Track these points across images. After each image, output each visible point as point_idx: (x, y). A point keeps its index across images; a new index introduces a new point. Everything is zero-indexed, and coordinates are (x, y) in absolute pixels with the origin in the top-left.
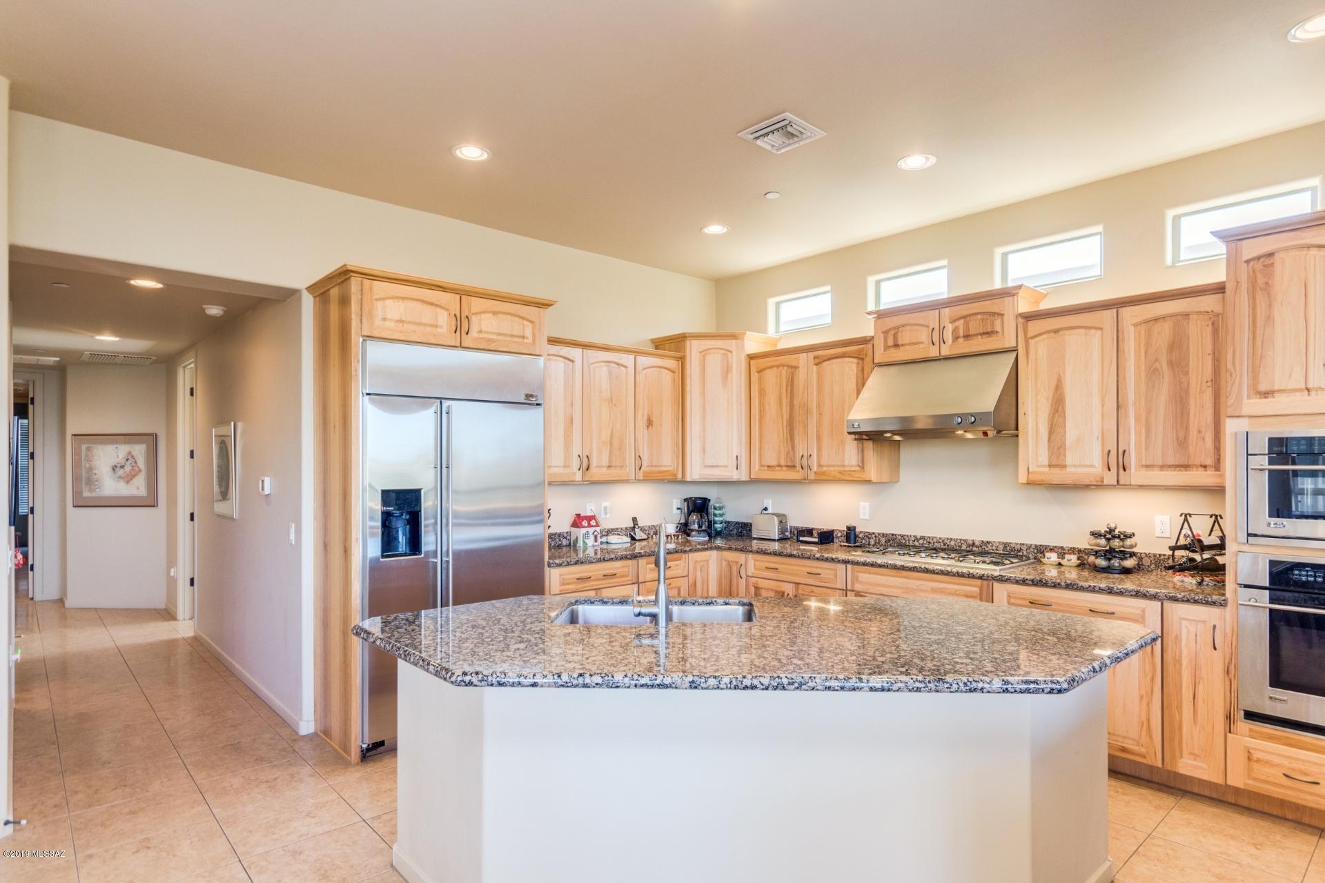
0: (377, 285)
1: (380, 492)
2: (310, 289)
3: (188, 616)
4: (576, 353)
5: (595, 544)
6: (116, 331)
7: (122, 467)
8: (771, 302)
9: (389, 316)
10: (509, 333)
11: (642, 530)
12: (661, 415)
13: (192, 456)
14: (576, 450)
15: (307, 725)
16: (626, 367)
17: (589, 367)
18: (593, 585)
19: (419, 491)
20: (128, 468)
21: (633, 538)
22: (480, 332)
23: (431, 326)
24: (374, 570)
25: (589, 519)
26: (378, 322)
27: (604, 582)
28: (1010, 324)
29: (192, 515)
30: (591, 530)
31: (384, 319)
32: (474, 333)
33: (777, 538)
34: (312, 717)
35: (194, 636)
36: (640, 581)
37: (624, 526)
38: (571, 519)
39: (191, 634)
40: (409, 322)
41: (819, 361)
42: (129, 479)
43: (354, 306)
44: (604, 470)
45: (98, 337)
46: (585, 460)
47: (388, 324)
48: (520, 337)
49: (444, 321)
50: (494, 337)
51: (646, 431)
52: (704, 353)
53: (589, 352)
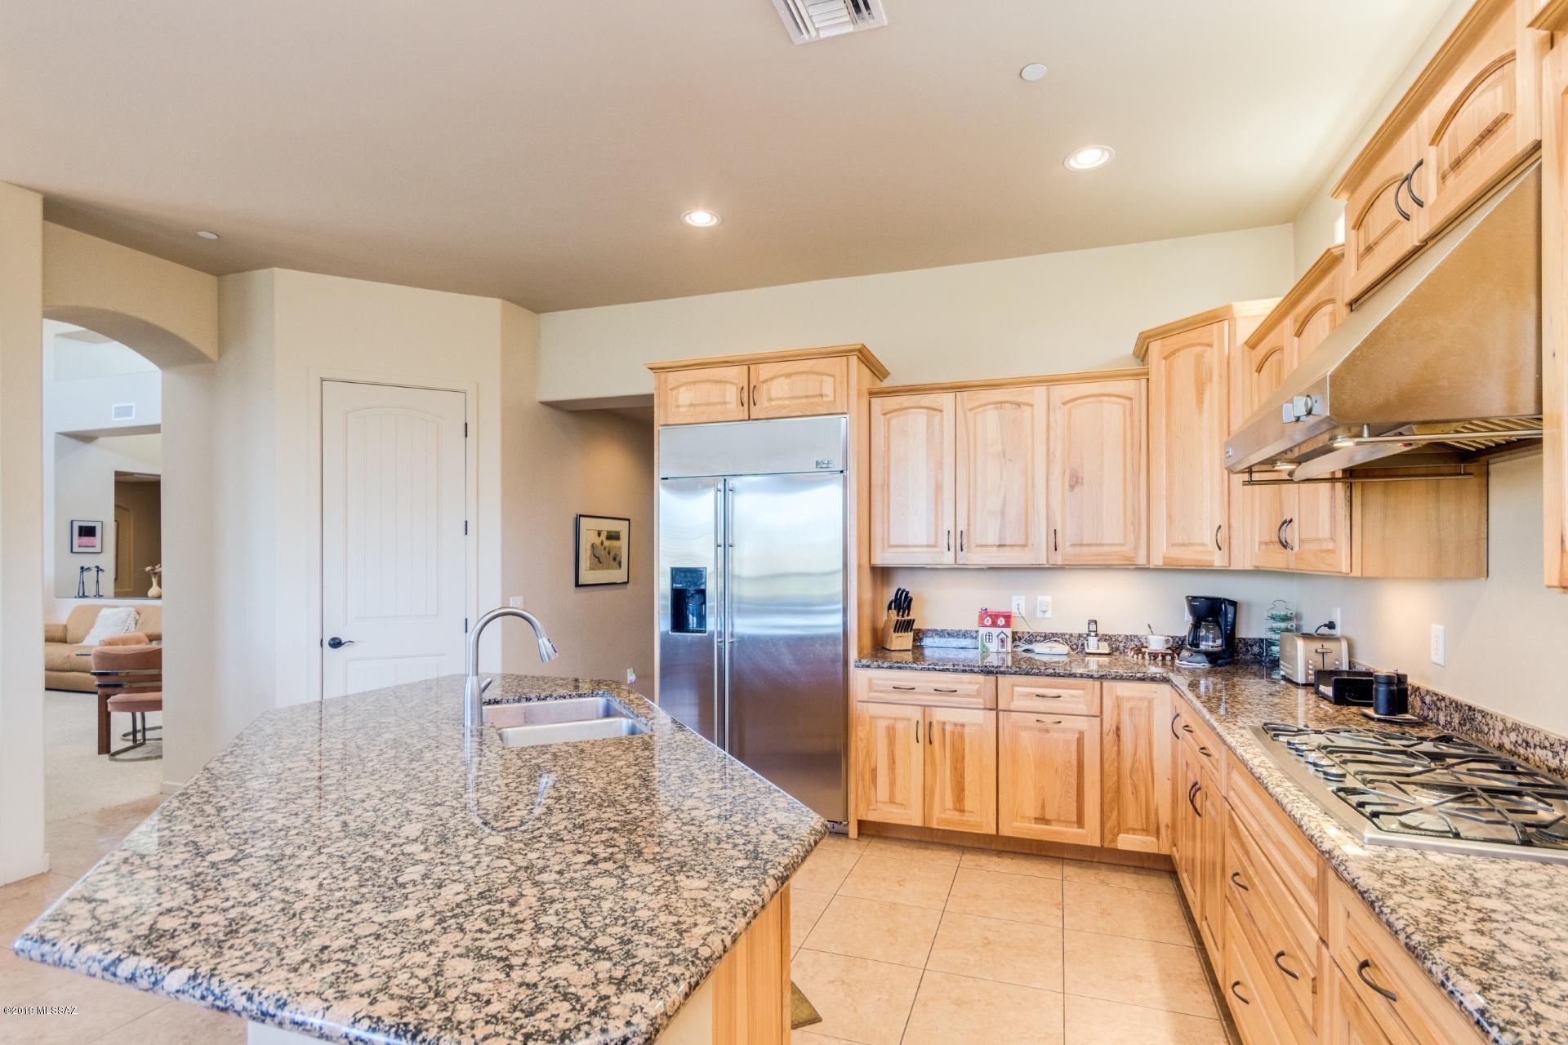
0: (671, 374)
1: (669, 571)
4: (943, 400)
5: (1000, 650)
9: (679, 402)
10: (804, 394)
12: (1099, 468)
14: (947, 524)
16: (1030, 405)
17: (965, 415)
18: (917, 700)
19: (702, 570)
22: (771, 399)
23: (719, 403)
24: (665, 642)
25: (997, 616)
26: (673, 410)
27: (935, 698)
30: (995, 631)
31: (676, 406)
32: (763, 402)
36: (1000, 707)
37: (1073, 632)
40: (700, 405)
44: (991, 552)
46: (960, 538)
48: (816, 396)
49: (731, 396)
50: (787, 402)
51: (1070, 494)
52: (1169, 357)
53: (965, 395)
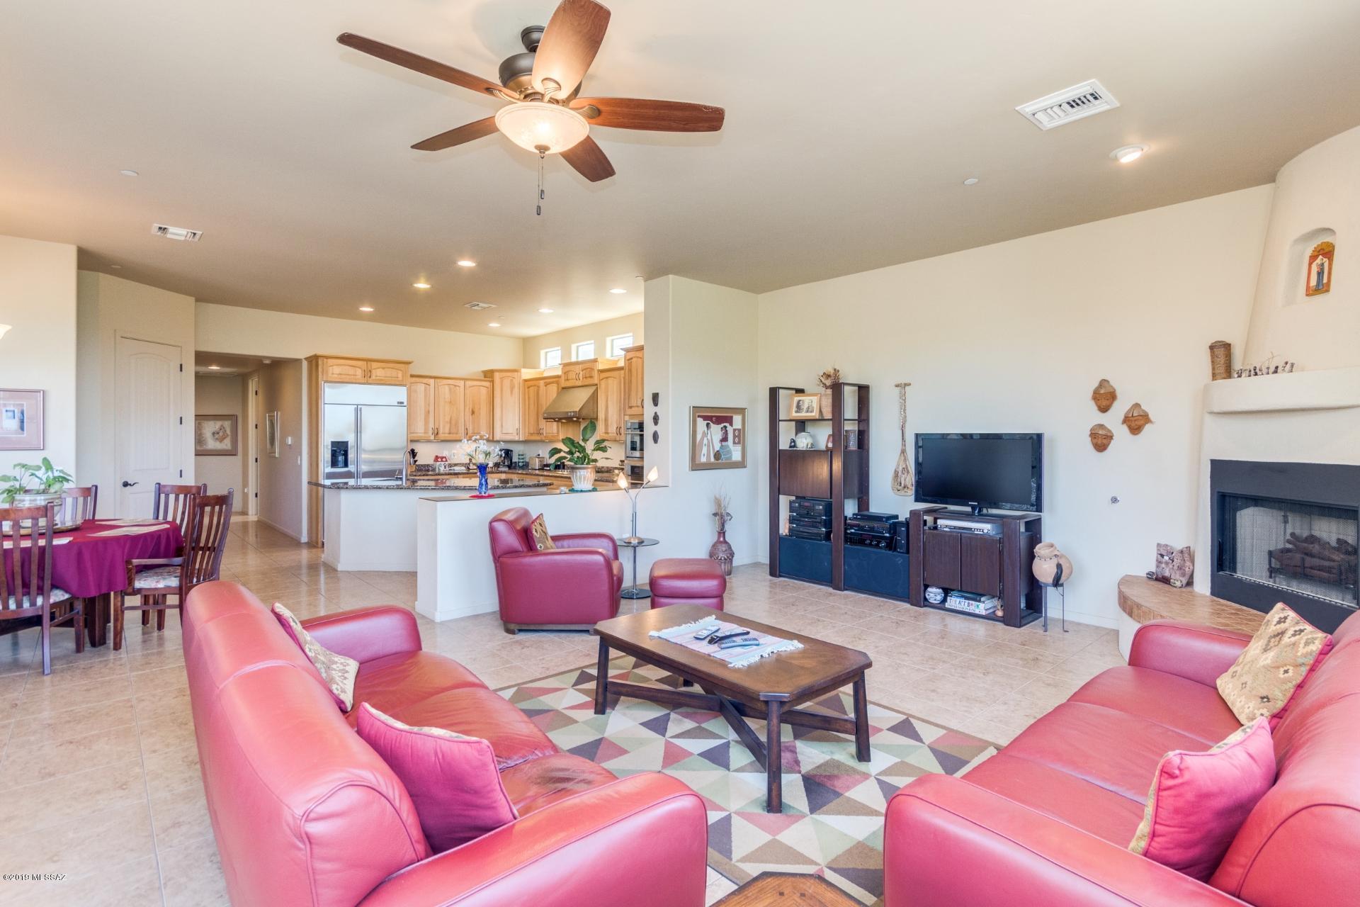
0: (329, 360)
2: (306, 359)
3: (254, 513)
4: (432, 381)
5: (444, 469)
6: (218, 365)
7: (218, 433)
8: (542, 353)
9: (334, 372)
11: (474, 464)
12: (480, 409)
13: (256, 428)
14: (431, 425)
15: (304, 539)
16: (459, 386)
17: (438, 388)
19: (347, 442)
20: (221, 434)
21: (468, 468)
22: (376, 376)
23: (354, 375)
25: (442, 458)
26: (330, 375)
28: (595, 374)
29: (256, 459)
30: (443, 463)
31: (333, 374)
32: (373, 377)
33: (537, 468)
34: (306, 535)
35: (258, 521)
37: (465, 462)
38: (433, 458)
39: (256, 519)
40: (344, 375)
41: (546, 385)
42: (221, 440)
43: (320, 369)
44: (447, 435)
45: (210, 368)
46: (436, 430)
47: (334, 376)
48: (396, 377)
49: (359, 372)
50: (383, 378)
51: (471, 417)
52: (502, 379)
53: (439, 380)
